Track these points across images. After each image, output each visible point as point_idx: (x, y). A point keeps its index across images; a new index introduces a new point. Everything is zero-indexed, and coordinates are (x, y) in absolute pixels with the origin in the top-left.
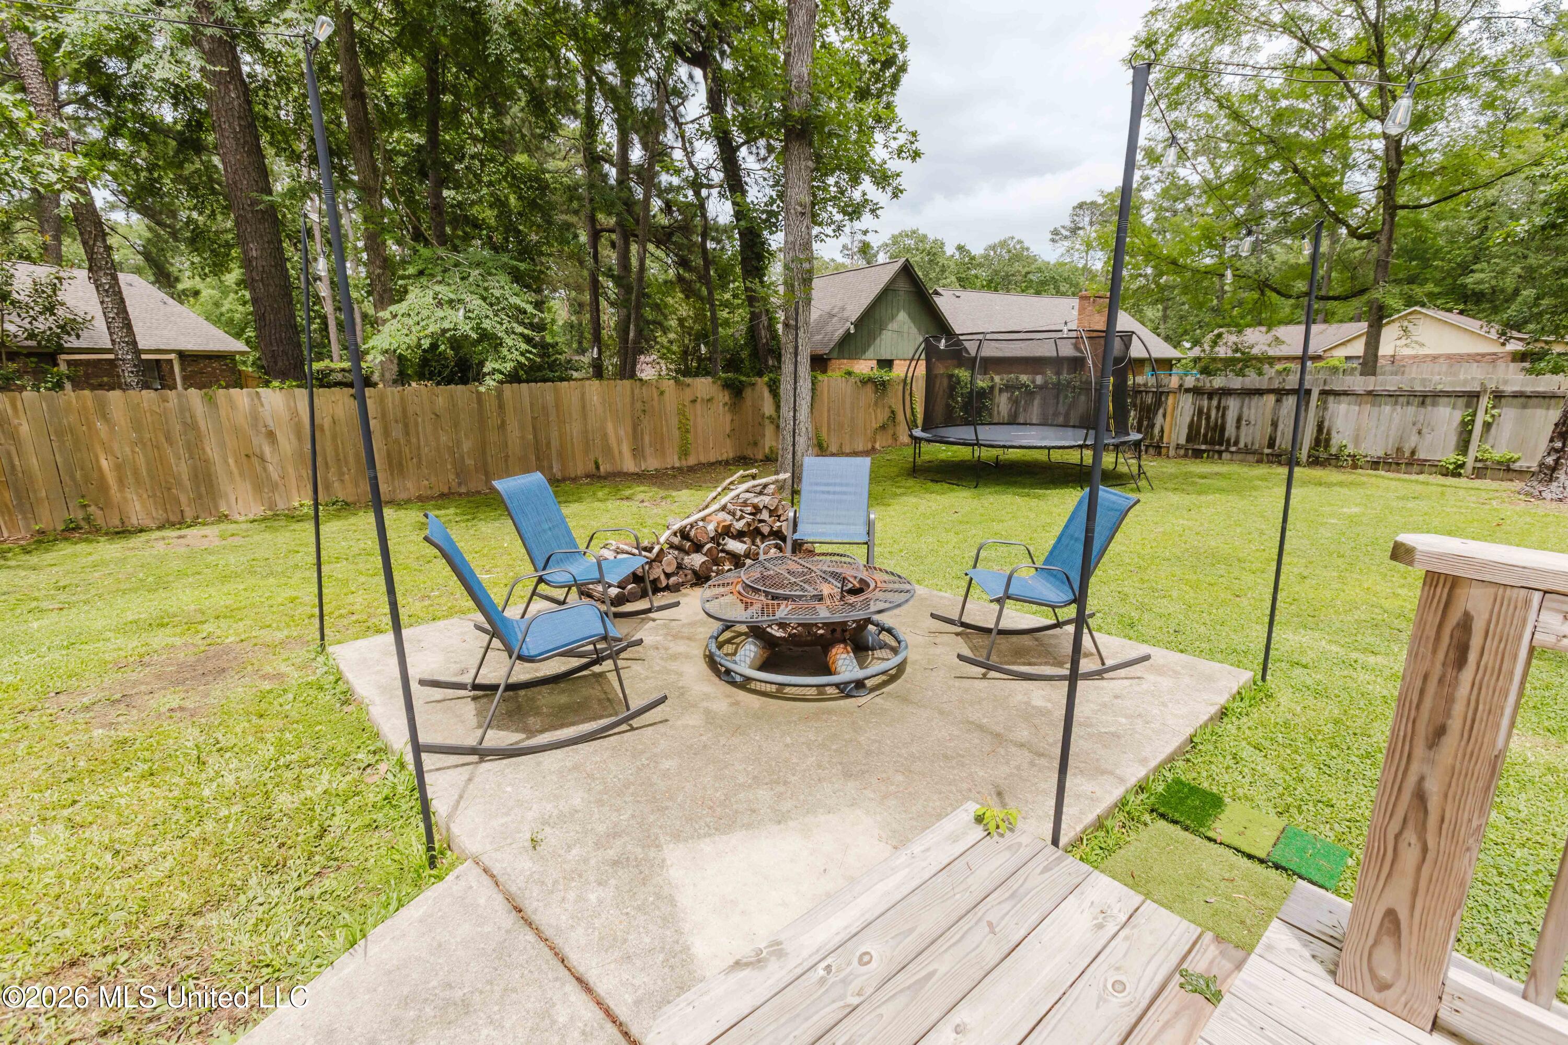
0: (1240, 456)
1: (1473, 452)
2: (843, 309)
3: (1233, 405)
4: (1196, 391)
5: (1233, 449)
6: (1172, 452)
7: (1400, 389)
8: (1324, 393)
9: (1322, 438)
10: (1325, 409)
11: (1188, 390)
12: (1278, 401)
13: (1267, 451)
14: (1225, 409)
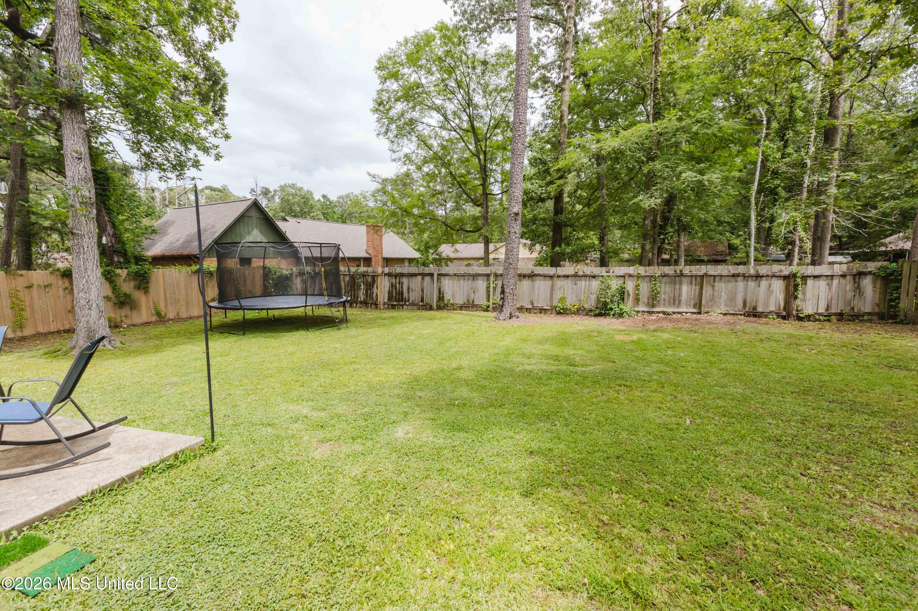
0: (410, 307)
1: (491, 301)
2: (214, 226)
3: (405, 280)
4: (389, 275)
5: (407, 303)
6: (382, 307)
7: (465, 273)
8: (439, 275)
9: (441, 298)
10: (441, 282)
11: (386, 274)
12: (423, 279)
13: (421, 304)
14: (402, 283)
